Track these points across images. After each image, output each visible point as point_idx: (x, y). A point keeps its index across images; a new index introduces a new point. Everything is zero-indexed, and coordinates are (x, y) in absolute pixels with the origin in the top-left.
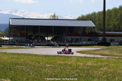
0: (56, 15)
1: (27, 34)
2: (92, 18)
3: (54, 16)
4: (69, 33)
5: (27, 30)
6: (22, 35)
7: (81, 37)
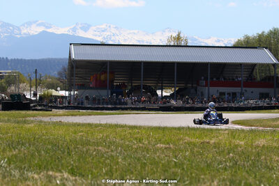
0: (182, 35)
1: (112, 81)
2: (270, 44)
3: (178, 38)
4: (215, 79)
5: (112, 73)
6: (101, 85)
7: (244, 89)
